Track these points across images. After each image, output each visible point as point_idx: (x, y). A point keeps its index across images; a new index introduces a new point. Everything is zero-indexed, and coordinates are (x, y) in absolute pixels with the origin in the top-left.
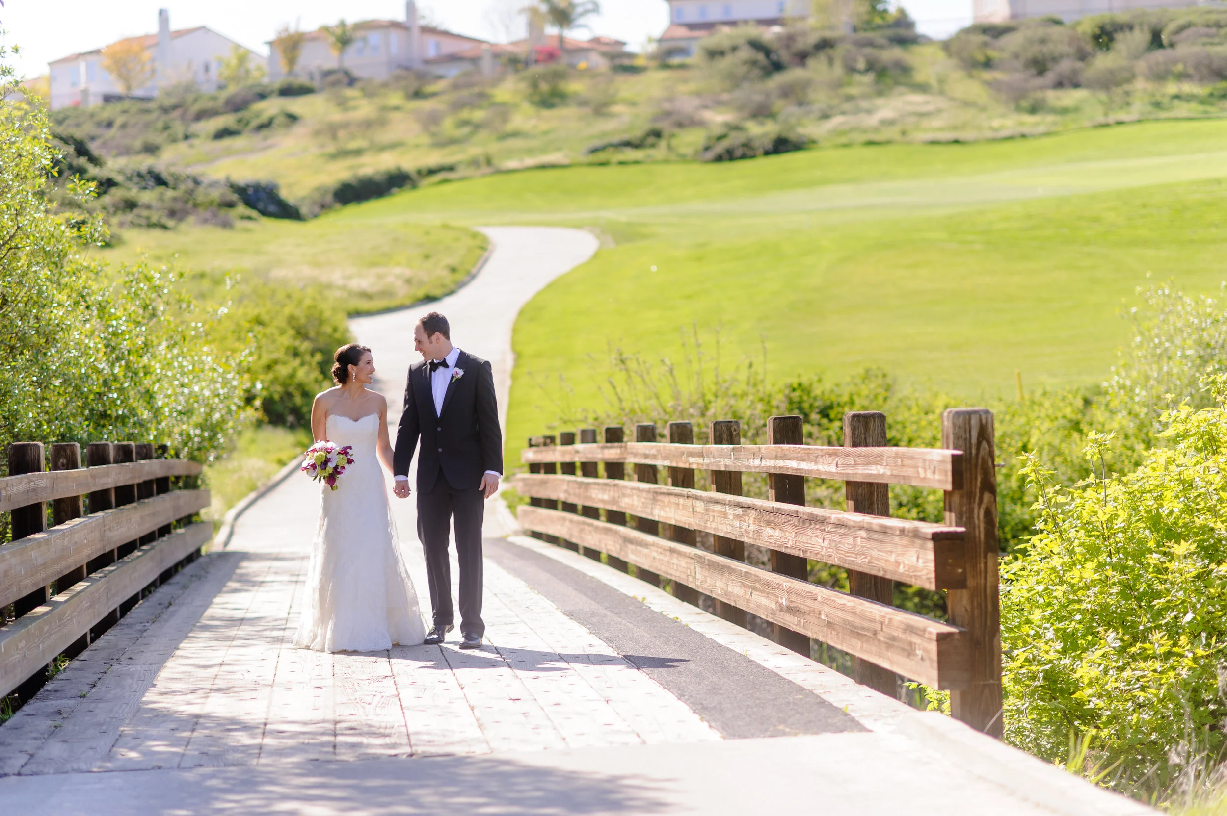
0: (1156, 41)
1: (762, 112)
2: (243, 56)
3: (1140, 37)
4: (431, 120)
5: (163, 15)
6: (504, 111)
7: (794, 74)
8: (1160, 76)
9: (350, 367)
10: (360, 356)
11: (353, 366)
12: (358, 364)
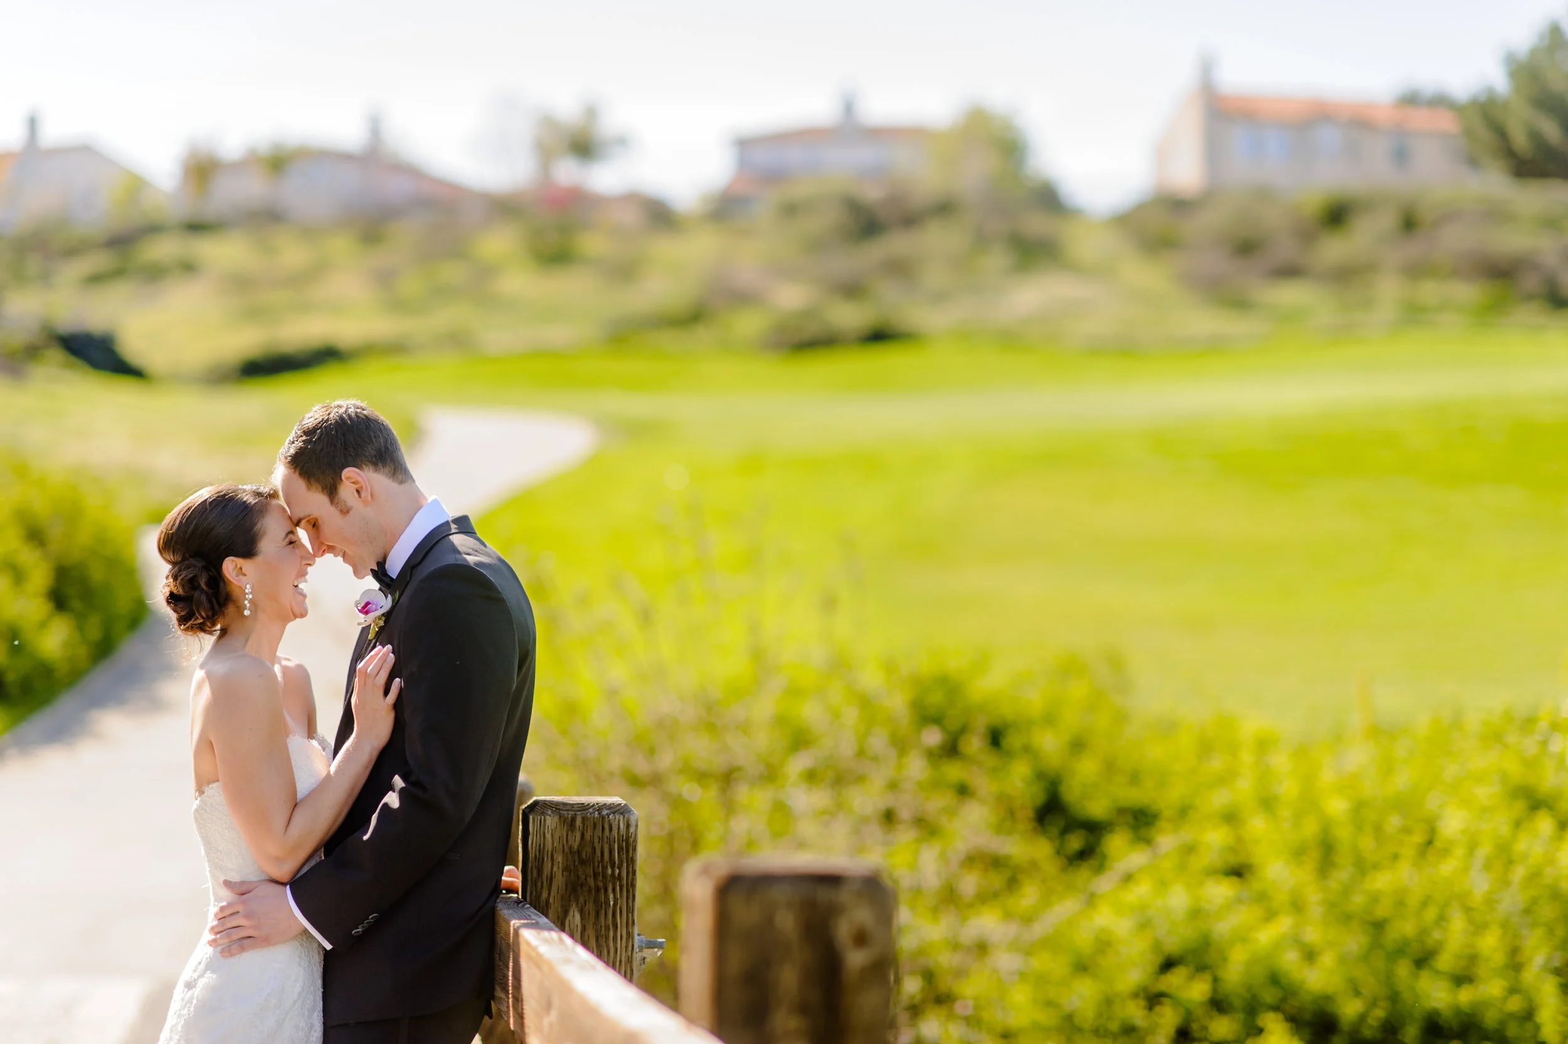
0: (1409, 224)
1: (852, 290)
2: (137, 184)
3: (1386, 221)
4: (385, 279)
5: (33, 124)
6: (486, 272)
7: (896, 244)
8: (1416, 271)
9: (230, 566)
10: (257, 522)
11: (240, 561)
12: (254, 551)
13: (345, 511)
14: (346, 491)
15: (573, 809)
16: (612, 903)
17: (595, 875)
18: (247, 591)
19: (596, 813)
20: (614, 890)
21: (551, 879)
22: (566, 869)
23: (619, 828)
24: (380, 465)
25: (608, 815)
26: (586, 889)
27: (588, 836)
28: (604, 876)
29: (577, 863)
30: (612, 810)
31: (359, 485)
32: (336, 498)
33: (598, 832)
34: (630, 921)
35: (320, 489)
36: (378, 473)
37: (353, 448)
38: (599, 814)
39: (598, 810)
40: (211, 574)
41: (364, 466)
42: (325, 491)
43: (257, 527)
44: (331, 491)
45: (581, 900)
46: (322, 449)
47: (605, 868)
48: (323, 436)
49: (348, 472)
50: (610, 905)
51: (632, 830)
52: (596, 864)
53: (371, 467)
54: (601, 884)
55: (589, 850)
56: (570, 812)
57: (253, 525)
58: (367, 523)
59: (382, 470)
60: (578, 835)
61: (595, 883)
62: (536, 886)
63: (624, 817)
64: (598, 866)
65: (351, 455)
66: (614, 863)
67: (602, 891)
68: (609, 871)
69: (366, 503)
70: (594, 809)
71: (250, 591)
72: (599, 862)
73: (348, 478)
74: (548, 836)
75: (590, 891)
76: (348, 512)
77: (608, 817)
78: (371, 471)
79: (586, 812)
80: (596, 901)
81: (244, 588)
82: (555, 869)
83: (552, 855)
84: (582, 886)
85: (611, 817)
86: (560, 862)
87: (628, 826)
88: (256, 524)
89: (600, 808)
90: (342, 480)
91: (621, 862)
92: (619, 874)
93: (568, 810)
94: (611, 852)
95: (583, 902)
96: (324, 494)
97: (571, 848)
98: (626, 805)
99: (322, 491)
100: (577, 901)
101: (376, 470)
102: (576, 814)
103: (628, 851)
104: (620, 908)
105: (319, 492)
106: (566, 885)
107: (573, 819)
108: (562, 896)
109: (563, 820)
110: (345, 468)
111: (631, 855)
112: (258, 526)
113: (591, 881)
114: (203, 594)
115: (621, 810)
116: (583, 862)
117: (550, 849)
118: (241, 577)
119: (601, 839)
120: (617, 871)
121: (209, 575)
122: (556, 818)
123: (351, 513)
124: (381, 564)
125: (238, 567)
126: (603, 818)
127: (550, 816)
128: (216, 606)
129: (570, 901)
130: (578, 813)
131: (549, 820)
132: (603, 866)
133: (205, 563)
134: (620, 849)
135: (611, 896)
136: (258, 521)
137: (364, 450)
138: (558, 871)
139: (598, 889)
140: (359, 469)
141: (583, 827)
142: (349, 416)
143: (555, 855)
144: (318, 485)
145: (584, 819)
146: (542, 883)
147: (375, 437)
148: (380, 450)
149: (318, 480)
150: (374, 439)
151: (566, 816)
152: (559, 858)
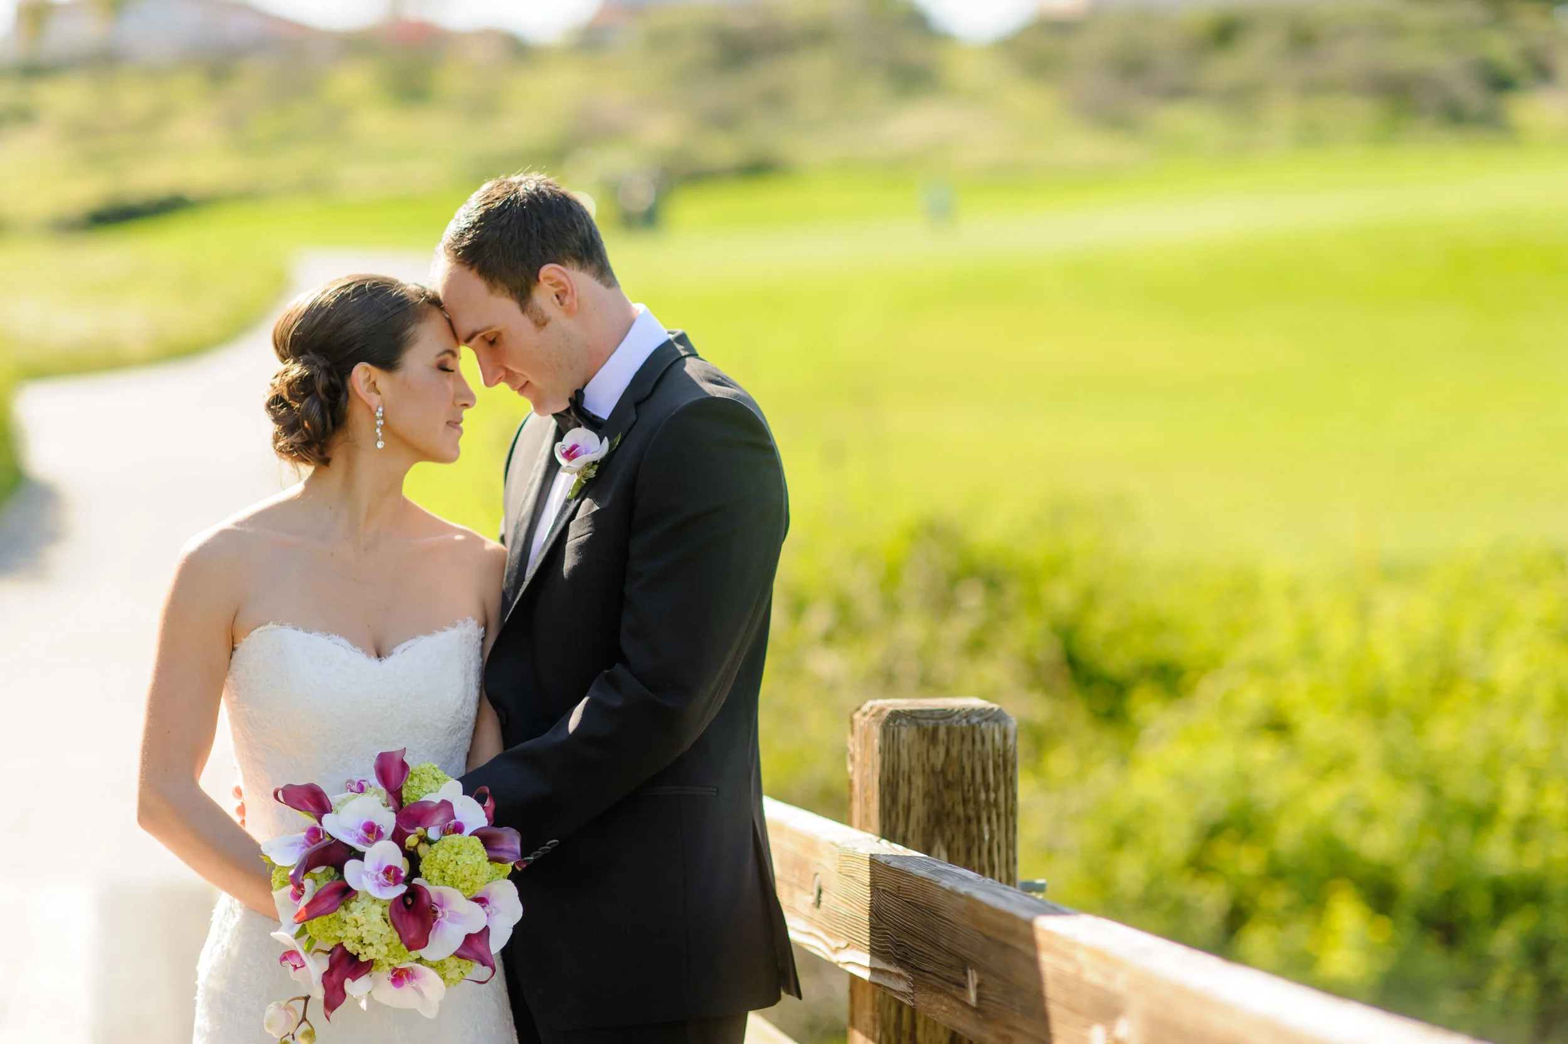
9: (361, 374)
10: (410, 326)
11: (376, 373)
12: (396, 362)
13: (541, 323)
14: (543, 296)
15: (935, 716)
16: (987, 837)
17: (965, 802)
18: (378, 414)
19: (964, 721)
20: (989, 820)
21: (908, 809)
22: (927, 795)
23: (993, 740)
24: (586, 260)
25: (979, 723)
26: (953, 819)
27: (954, 752)
28: (977, 802)
29: (941, 786)
30: (984, 717)
31: (562, 288)
32: (529, 304)
33: (968, 745)
34: (1011, 860)
35: (508, 293)
36: (584, 272)
37: (554, 239)
38: (968, 722)
39: (965, 718)
40: (333, 380)
41: (567, 262)
42: (514, 296)
43: (407, 331)
44: (522, 294)
45: (948, 834)
46: (512, 238)
47: (977, 793)
48: (512, 222)
49: (548, 270)
50: (983, 839)
51: (1010, 741)
52: (966, 788)
53: (576, 264)
54: (972, 813)
55: (957, 769)
56: (930, 721)
57: (404, 328)
58: (568, 341)
59: (588, 267)
60: (942, 750)
61: (965, 811)
62: (890, 817)
63: (1000, 725)
64: (969, 790)
65: (550, 246)
66: (989, 785)
67: (975, 822)
68: (983, 796)
69: (569, 312)
70: (960, 716)
71: (381, 415)
72: (969, 785)
73: (547, 278)
74: (904, 752)
75: (958, 822)
76: (545, 324)
77: (980, 726)
78: (575, 268)
79: (950, 720)
80: (967, 835)
81: (374, 410)
82: (914, 795)
83: (909, 777)
84: (948, 815)
85: (984, 725)
86: (921, 787)
87: (1005, 737)
88: (407, 328)
89: (969, 714)
90: (538, 280)
91: (997, 784)
92: (996, 800)
93: (927, 718)
94: (984, 771)
95: (950, 837)
96: (512, 298)
97: (933, 767)
98: (999, 710)
99: (511, 294)
100: (943, 836)
101: (582, 267)
102: (938, 724)
103: (1005, 769)
104: (998, 844)
105: (506, 297)
106: (929, 817)
107: (935, 730)
108: (924, 830)
109: (922, 731)
110: (545, 264)
111: (1009, 775)
112: (411, 330)
113: (960, 810)
114: (316, 403)
115: (996, 717)
116: (948, 785)
117: (907, 769)
118: (373, 394)
119: (971, 755)
120: (992, 796)
121: (330, 381)
122: (914, 729)
123: (549, 325)
124: (577, 399)
125: (372, 380)
126: (973, 727)
127: (905, 726)
128: (329, 425)
129: (933, 835)
130: (941, 722)
131: (904, 731)
132: (974, 790)
133: (328, 364)
134: (996, 767)
135: (986, 828)
136: (412, 324)
137: (566, 239)
138: (917, 797)
139: (969, 820)
140: (561, 265)
141: (948, 741)
142: (542, 194)
143: (913, 777)
144: (506, 288)
145: (949, 730)
146: (897, 814)
147: (579, 223)
148: (585, 241)
149: (503, 281)
150: (578, 226)
151: (925, 725)
152: (918, 781)
